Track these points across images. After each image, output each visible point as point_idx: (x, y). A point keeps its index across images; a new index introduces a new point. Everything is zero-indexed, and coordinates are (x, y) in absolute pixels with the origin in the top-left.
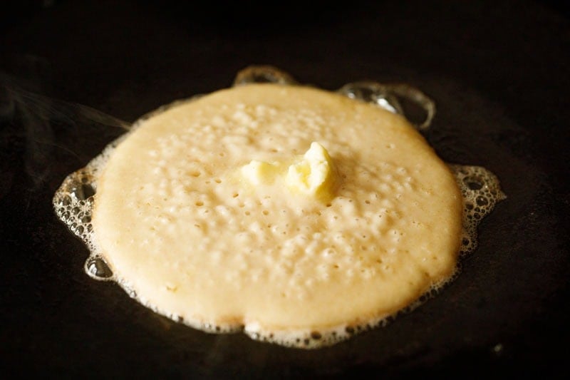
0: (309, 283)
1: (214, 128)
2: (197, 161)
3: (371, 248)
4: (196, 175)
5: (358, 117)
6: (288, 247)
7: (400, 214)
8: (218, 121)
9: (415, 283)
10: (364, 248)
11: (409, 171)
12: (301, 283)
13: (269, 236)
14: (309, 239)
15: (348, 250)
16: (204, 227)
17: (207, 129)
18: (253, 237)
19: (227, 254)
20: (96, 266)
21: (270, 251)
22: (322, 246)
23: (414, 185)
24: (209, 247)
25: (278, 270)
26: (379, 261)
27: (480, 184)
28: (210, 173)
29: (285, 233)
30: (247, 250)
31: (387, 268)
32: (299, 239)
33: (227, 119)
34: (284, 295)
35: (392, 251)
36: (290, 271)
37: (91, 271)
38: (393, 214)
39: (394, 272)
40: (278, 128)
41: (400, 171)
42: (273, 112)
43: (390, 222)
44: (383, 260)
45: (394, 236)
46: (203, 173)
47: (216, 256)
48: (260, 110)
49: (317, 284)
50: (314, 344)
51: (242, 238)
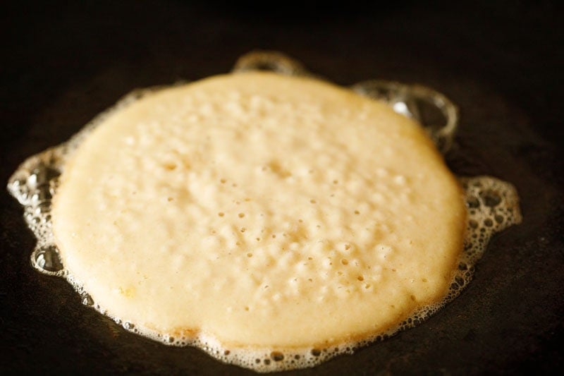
0: (276, 297)
1: (202, 119)
2: (176, 152)
3: (353, 263)
4: (171, 168)
5: (363, 116)
6: (259, 255)
7: (392, 228)
8: (206, 110)
9: (397, 307)
10: (345, 263)
11: (409, 181)
12: (268, 296)
13: (241, 243)
14: (284, 248)
15: (326, 263)
16: (170, 227)
17: (193, 119)
18: (222, 241)
19: (189, 259)
20: (45, 258)
21: (238, 260)
22: (297, 257)
23: (413, 198)
24: (172, 250)
25: (244, 281)
26: (361, 279)
27: (496, 199)
28: (188, 167)
29: (258, 239)
30: (213, 257)
31: (367, 287)
32: (273, 248)
33: (217, 108)
34: (247, 309)
35: (377, 268)
36: (258, 283)
37: (39, 263)
38: (384, 228)
39: (375, 292)
40: (271, 123)
41: (399, 180)
42: (269, 105)
43: (378, 236)
44: (364, 277)
45: (382, 252)
46: (180, 165)
47: (177, 260)
48: (255, 102)
49: (285, 299)
50: (274, 366)
51: (210, 242)
